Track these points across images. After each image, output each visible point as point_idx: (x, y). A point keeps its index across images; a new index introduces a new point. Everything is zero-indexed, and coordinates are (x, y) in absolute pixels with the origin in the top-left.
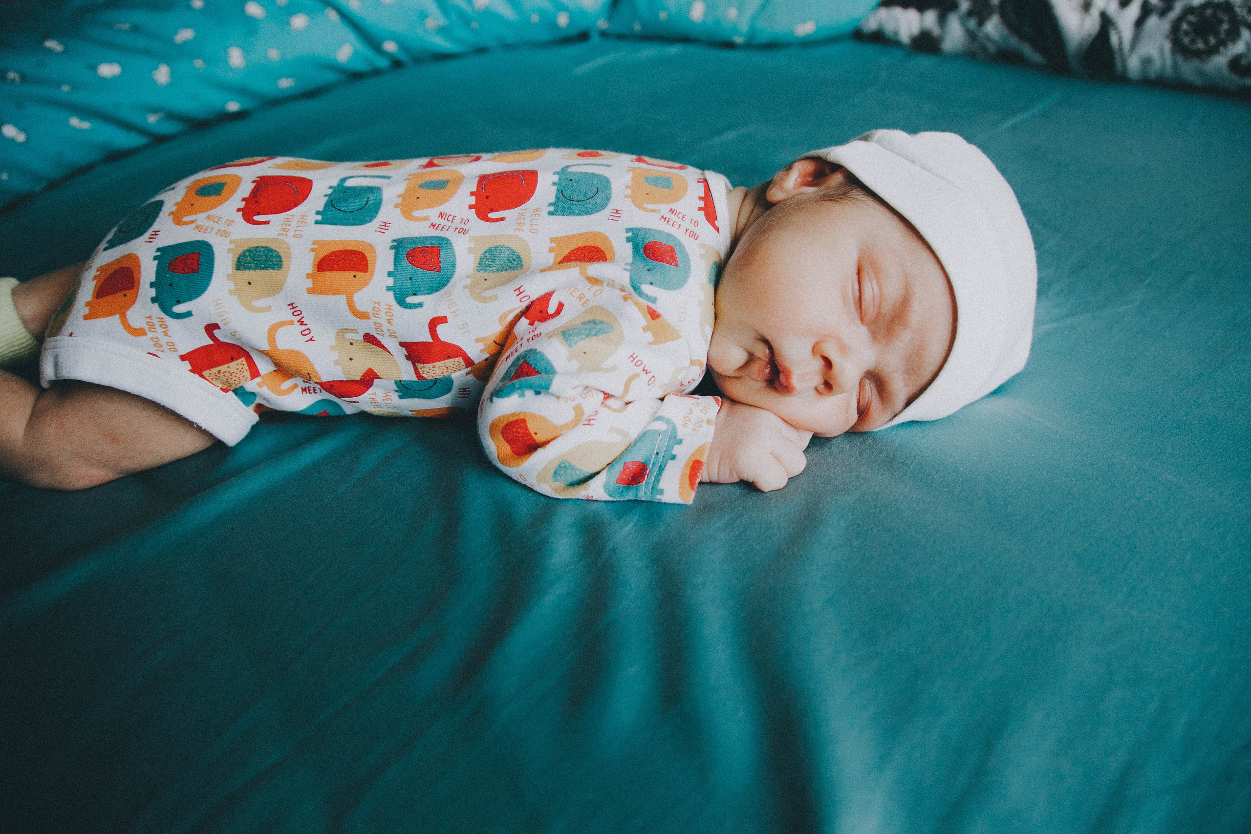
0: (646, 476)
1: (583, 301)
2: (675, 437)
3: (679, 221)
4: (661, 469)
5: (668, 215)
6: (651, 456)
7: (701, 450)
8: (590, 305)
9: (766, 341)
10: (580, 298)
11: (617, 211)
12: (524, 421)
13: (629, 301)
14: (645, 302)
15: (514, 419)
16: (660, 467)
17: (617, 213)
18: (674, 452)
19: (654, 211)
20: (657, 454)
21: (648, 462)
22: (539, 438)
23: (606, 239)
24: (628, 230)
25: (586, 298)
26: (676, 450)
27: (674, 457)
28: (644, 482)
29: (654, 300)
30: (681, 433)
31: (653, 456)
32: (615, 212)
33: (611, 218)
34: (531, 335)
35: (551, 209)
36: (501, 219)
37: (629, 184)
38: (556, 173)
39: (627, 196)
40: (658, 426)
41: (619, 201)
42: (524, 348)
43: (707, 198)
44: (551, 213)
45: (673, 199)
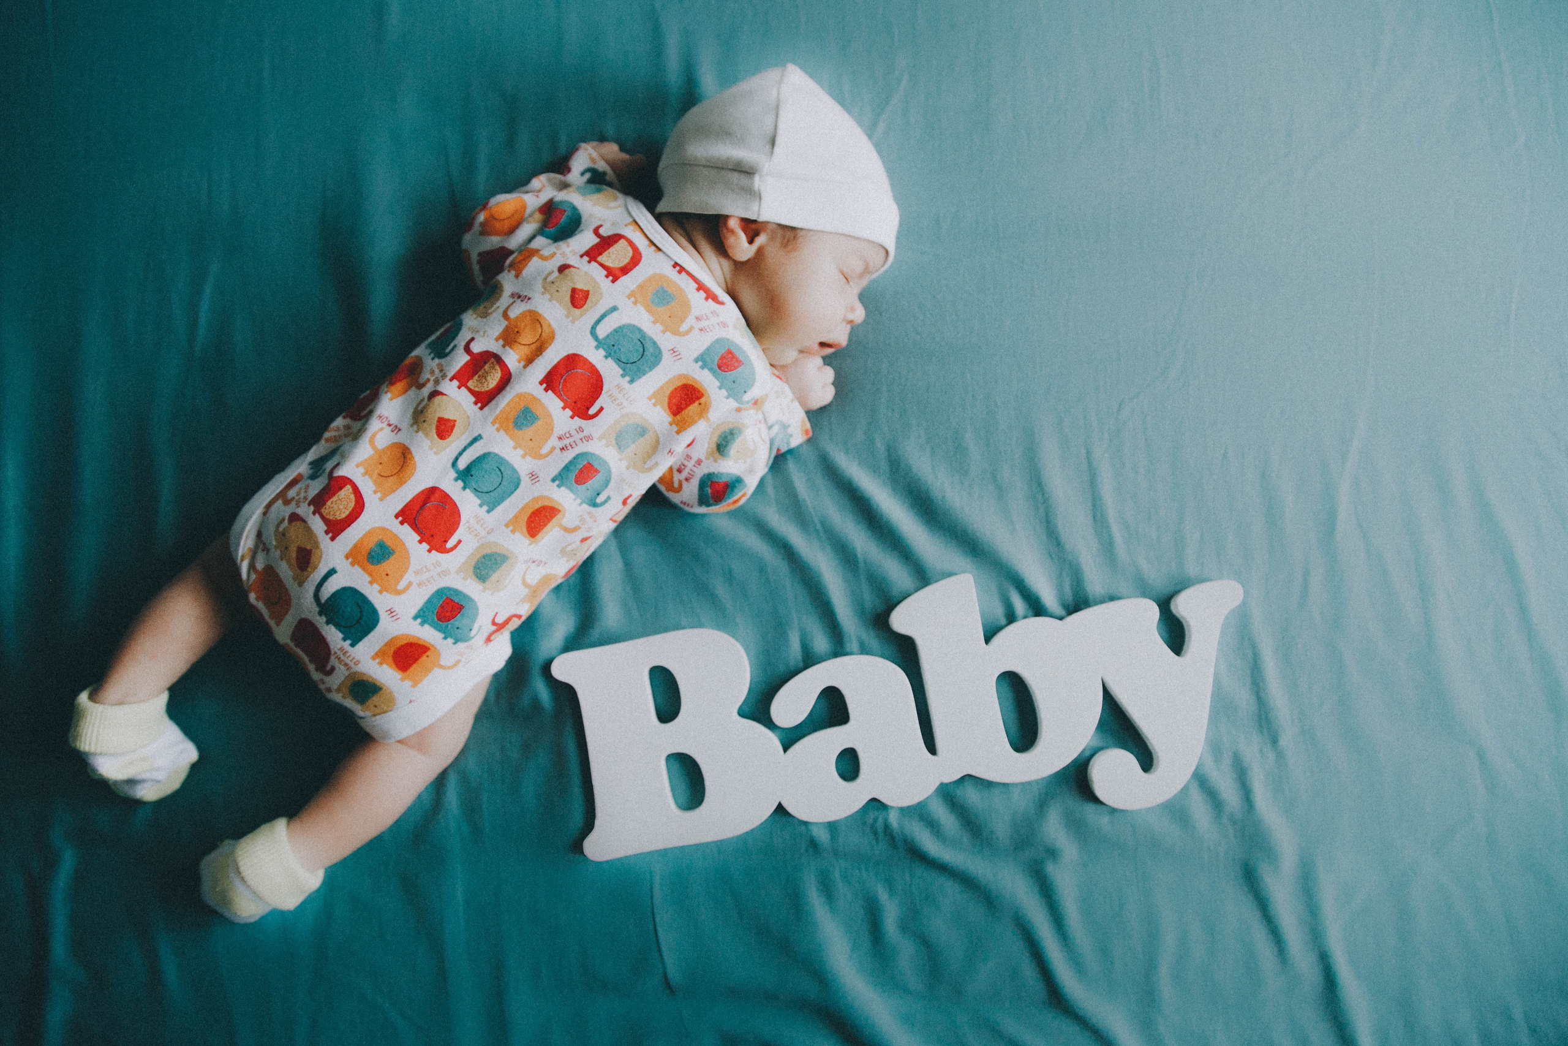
2: (785, 426)
3: (708, 322)
5: (700, 324)
11: (672, 350)
14: (750, 404)
16: (787, 442)
17: (674, 352)
19: (690, 329)
20: (782, 439)
21: (779, 446)
24: (696, 360)
26: (790, 431)
31: (780, 442)
32: (672, 352)
33: (675, 358)
34: (693, 462)
35: (627, 378)
36: (601, 409)
37: (652, 319)
38: (597, 348)
39: (664, 332)
40: (776, 428)
41: (665, 341)
42: (700, 472)
43: (701, 287)
44: (632, 381)
45: (686, 306)
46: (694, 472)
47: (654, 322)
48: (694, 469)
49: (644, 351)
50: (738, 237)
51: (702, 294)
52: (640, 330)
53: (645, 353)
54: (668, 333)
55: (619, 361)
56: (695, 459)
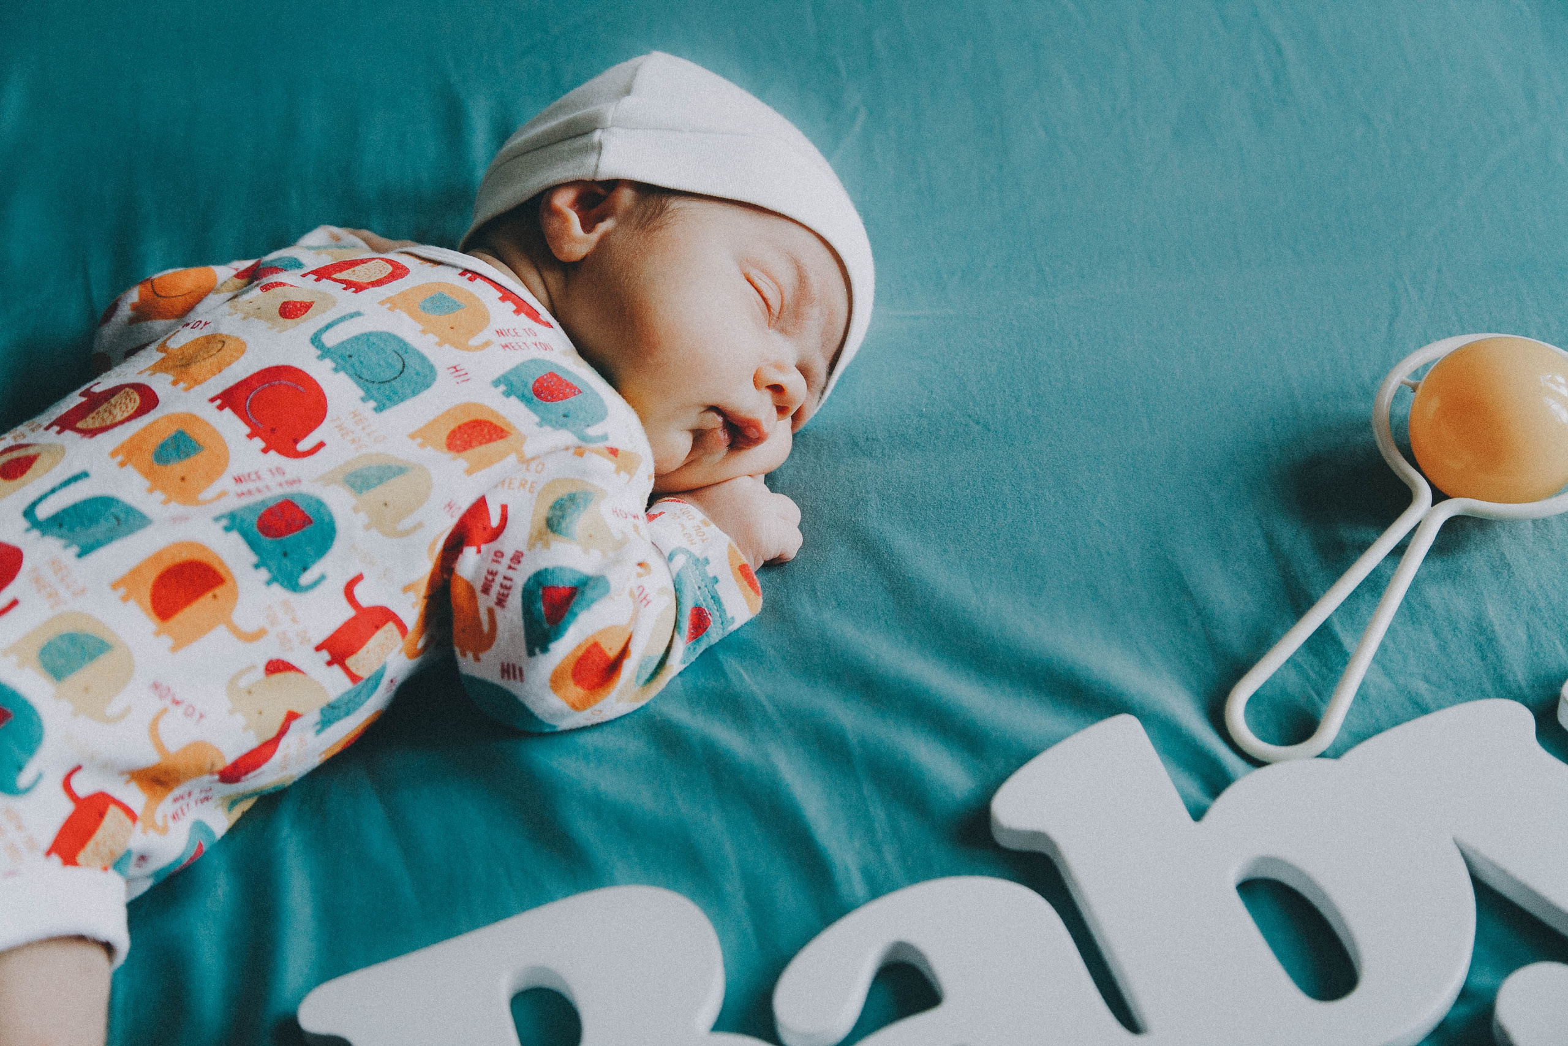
0: (709, 616)
1: (528, 486)
2: (698, 560)
3: (517, 339)
4: (716, 599)
5: (504, 340)
6: (696, 594)
7: (732, 555)
8: (539, 488)
9: (714, 409)
10: (523, 485)
11: (455, 368)
12: (596, 645)
13: (587, 455)
14: (601, 445)
15: (584, 649)
16: (712, 597)
17: (457, 371)
18: (711, 575)
19: (487, 344)
20: (699, 588)
21: (699, 603)
22: (612, 652)
23: (480, 407)
24: (496, 383)
25: (529, 483)
26: (711, 571)
27: (716, 580)
28: (711, 623)
29: (605, 437)
30: (697, 550)
31: (698, 593)
32: (454, 370)
33: (459, 380)
34: (506, 561)
35: (372, 404)
36: (321, 445)
37: (420, 327)
38: (321, 358)
39: (440, 344)
40: (680, 561)
41: (440, 356)
42: (520, 578)
43: (507, 295)
44: (379, 409)
45: (482, 318)
46: (510, 580)
47: (424, 332)
48: (510, 573)
49: (404, 367)
50: (565, 219)
51: (510, 306)
52: (400, 341)
53: (405, 370)
54: (447, 346)
55: (358, 378)
56: (509, 553)
